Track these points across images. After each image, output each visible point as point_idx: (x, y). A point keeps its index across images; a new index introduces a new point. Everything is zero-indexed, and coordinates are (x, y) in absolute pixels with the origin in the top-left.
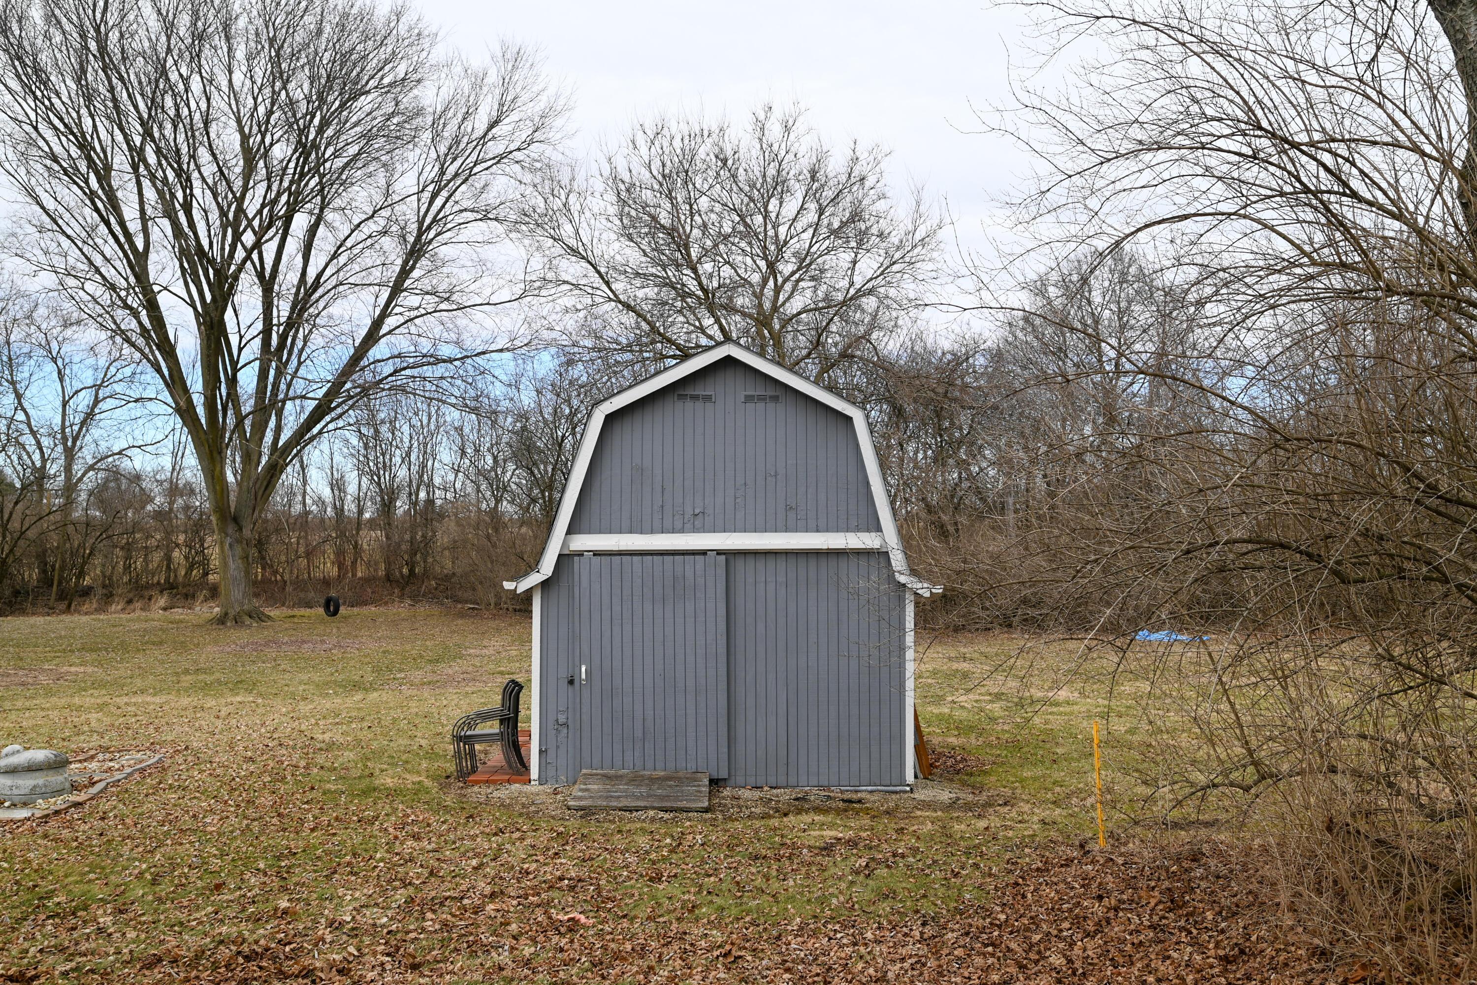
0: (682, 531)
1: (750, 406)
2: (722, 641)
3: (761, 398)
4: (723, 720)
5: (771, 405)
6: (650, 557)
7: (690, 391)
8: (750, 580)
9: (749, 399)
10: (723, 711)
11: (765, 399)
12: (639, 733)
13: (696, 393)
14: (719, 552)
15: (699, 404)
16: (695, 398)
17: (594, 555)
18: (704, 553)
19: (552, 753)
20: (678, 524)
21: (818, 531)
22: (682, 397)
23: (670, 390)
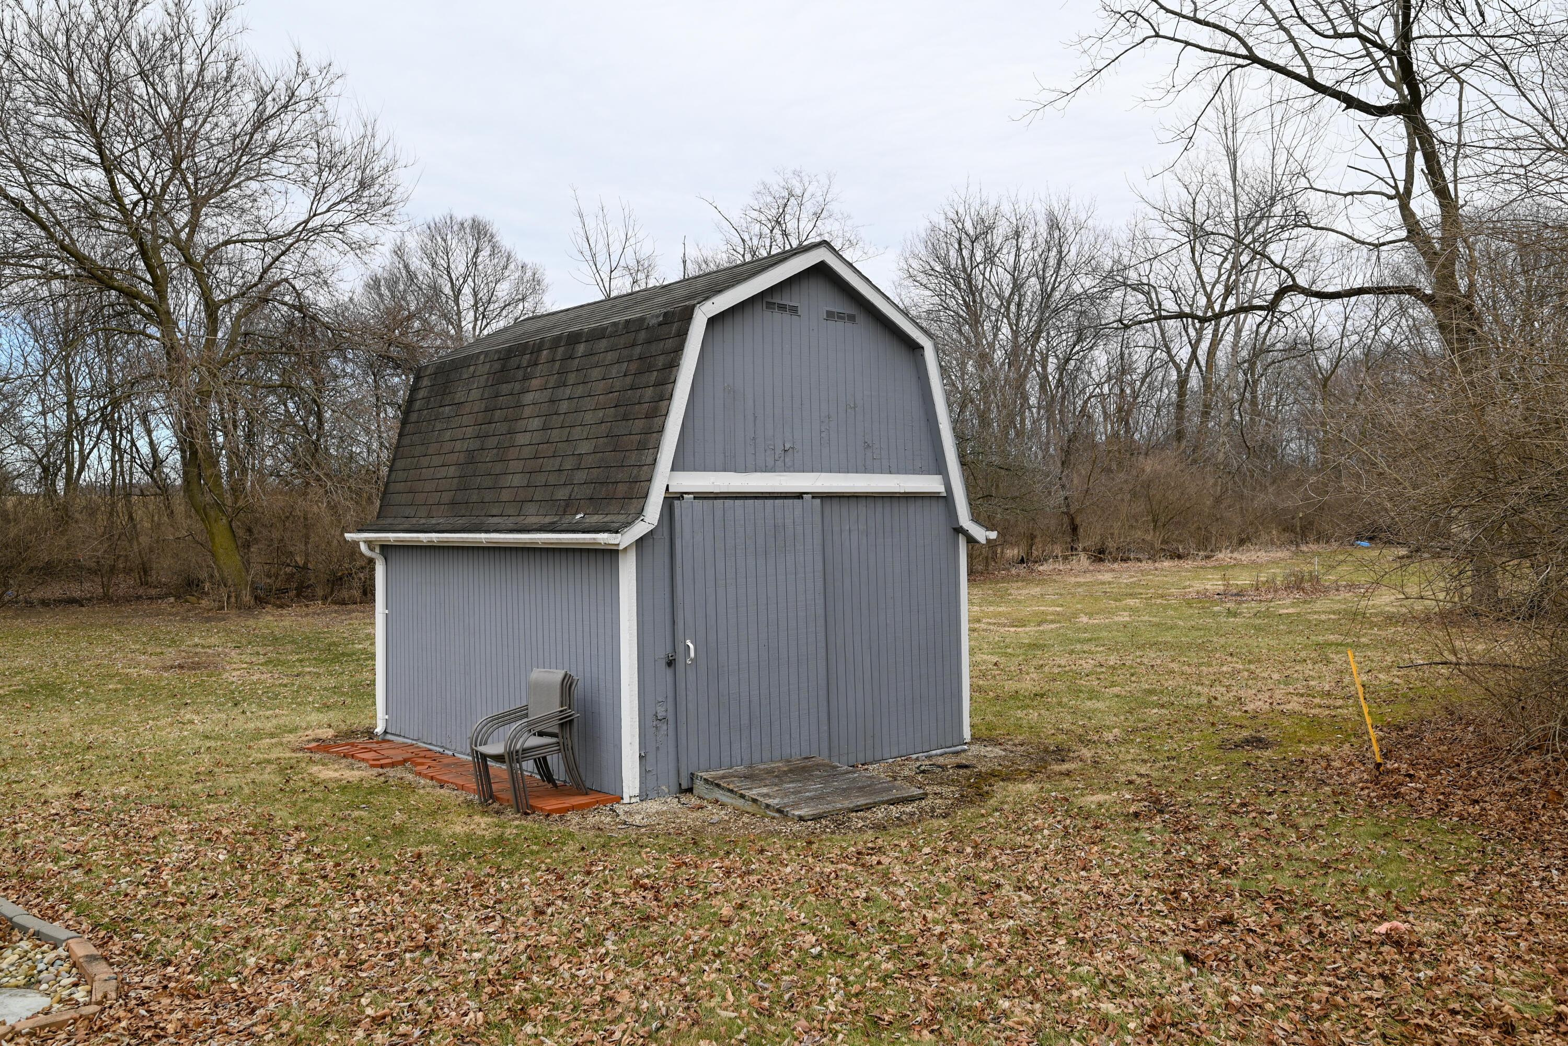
0: (773, 470)
1: (831, 323)
2: (820, 602)
3: (841, 316)
4: (823, 693)
5: (849, 325)
6: (751, 501)
7: (777, 300)
8: (836, 529)
9: (830, 315)
10: (823, 683)
11: (843, 318)
12: (745, 720)
13: (784, 302)
14: (815, 496)
15: (786, 316)
16: (782, 308)
17: (695, 498)
18: (799, 496)
19: (651, 758)
20: (770, 462)
21: (890, 473)
22: (770, 305)
23: (762, 295)
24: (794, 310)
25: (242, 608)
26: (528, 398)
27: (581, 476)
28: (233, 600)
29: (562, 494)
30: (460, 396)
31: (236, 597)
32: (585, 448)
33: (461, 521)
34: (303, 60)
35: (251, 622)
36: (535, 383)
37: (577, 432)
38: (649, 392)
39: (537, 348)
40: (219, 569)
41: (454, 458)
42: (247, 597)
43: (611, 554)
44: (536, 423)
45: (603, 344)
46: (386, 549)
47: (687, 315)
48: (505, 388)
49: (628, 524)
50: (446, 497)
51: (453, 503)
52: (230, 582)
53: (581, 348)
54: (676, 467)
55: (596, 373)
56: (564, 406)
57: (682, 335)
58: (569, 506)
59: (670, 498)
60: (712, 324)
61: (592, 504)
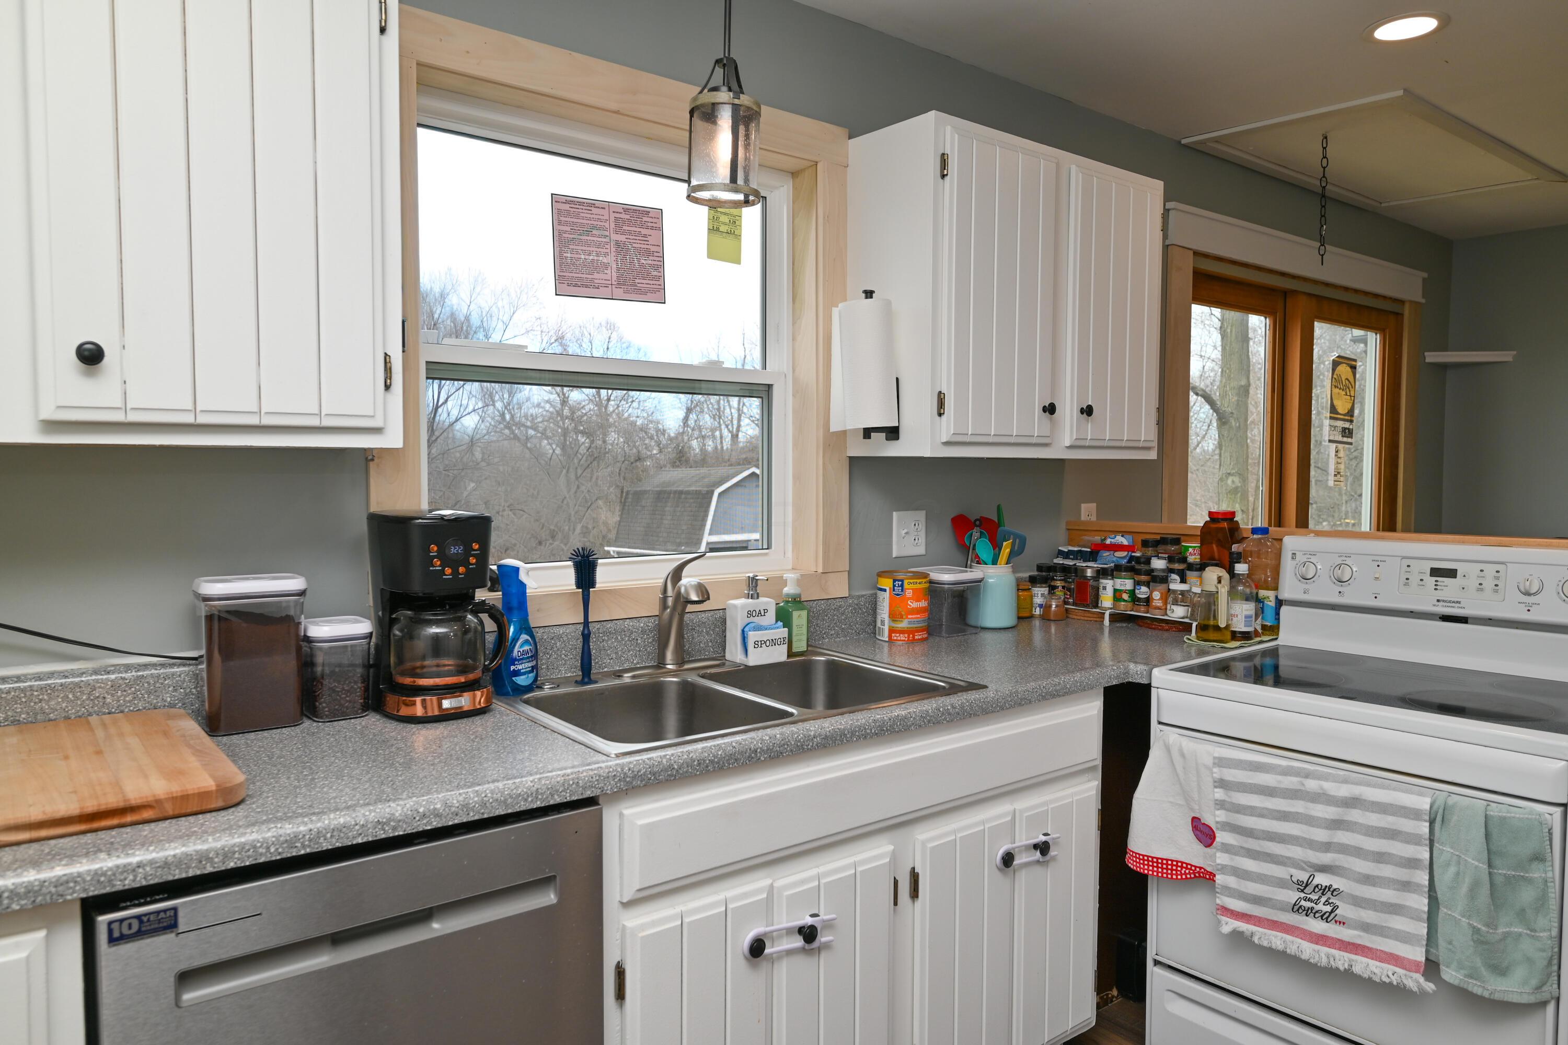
23: (738, 482)
24: (745, 486)
26: (667, 509)
27: (683, 536)
29: (678, 540)
30: (643, 503)
32: (684, 527)
33: (646, 546)
36: (669, 504)
37: (682, 522)
38: (702, 514)
39: (670, 493)
41: (643, 524)
44: (669, 518)
45: (689, 496)
47: (712, 492)
48: (659, 504)
50: (641, 537)
51: (644, 540)
53: (683, 496)
54: (710, 534)
55: (687, 505)
56: (678, 514)
57: (711, 498)
58: (680, 544)
59: (708, 543)
60: (720, 494)
61: (687, 544)
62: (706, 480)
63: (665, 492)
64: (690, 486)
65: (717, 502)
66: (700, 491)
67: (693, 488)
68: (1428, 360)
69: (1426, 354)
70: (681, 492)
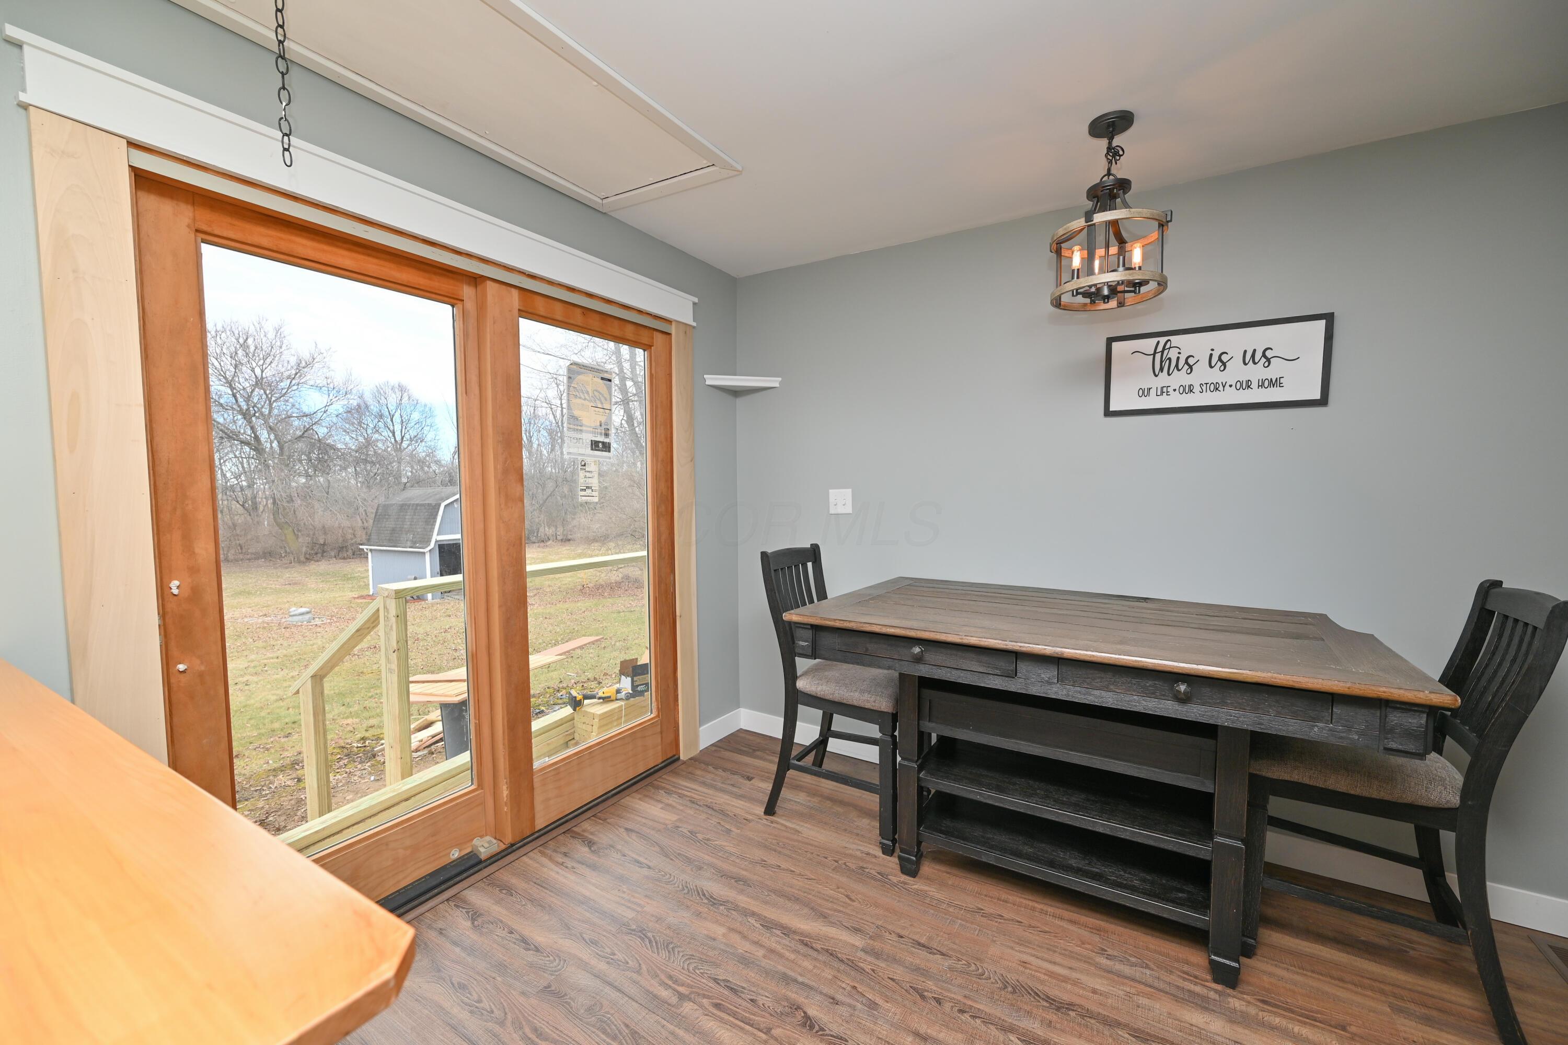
17: (442, 541)
25: (300, 562)
26: (407, 517)
28: (296, 559)
29: (413, 540)
30: (390, 513)
31: (298, 558)
32: (419, 530)
33: (391, 544)
34: (318, 346)
35: (306, 568)
36: (409, 514)
37: (417, 527)
39: (409, 506)
40: (289, 548)
41: (389, 529)
42: (302, 559)
43: (424, 553)
44: (408, 523)
45: (424, 508)
46: (371, 550)
47: (439, 505)
48: (402, 514)
49: (427, 547)
50: (387, 538)
51: (389, 540)
52: (294, 553)
53: (418, 508)
54: (438, 535)
55: (422, 514)
56: (415, 520)
57: (439, 509)
58: (416, 543)
59: (437, 541)
60: (446, 506)
61: (421, 542)
62: (438, 496)
63: (406, 504)
64: (425, 500)
65: (444, 512)
66: (431, 504)
67: (427, 502)
68: (708, 383)
69: (705, 376)
70: (417, 505)
